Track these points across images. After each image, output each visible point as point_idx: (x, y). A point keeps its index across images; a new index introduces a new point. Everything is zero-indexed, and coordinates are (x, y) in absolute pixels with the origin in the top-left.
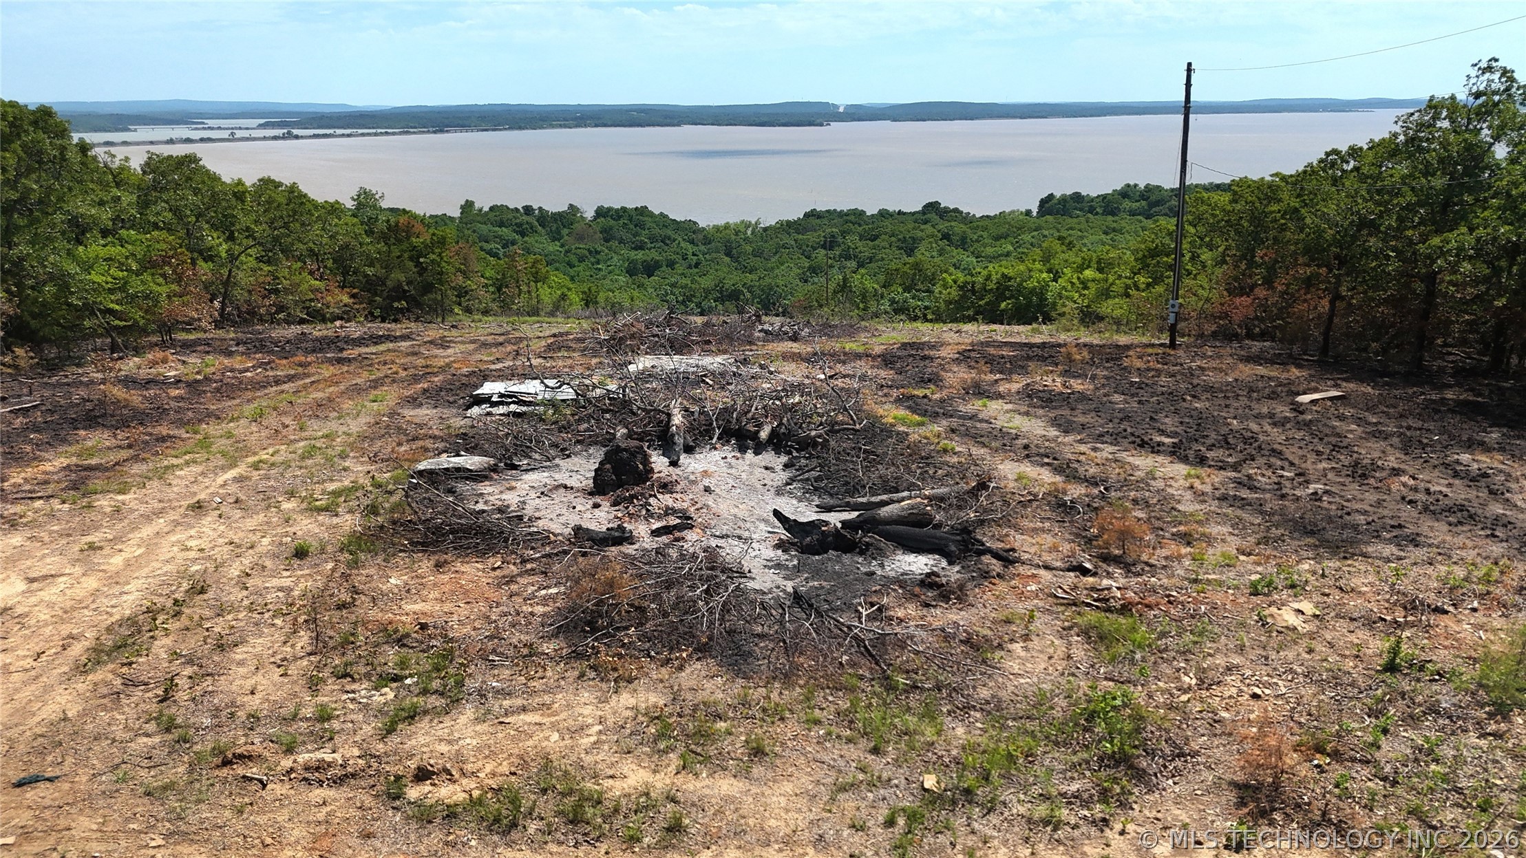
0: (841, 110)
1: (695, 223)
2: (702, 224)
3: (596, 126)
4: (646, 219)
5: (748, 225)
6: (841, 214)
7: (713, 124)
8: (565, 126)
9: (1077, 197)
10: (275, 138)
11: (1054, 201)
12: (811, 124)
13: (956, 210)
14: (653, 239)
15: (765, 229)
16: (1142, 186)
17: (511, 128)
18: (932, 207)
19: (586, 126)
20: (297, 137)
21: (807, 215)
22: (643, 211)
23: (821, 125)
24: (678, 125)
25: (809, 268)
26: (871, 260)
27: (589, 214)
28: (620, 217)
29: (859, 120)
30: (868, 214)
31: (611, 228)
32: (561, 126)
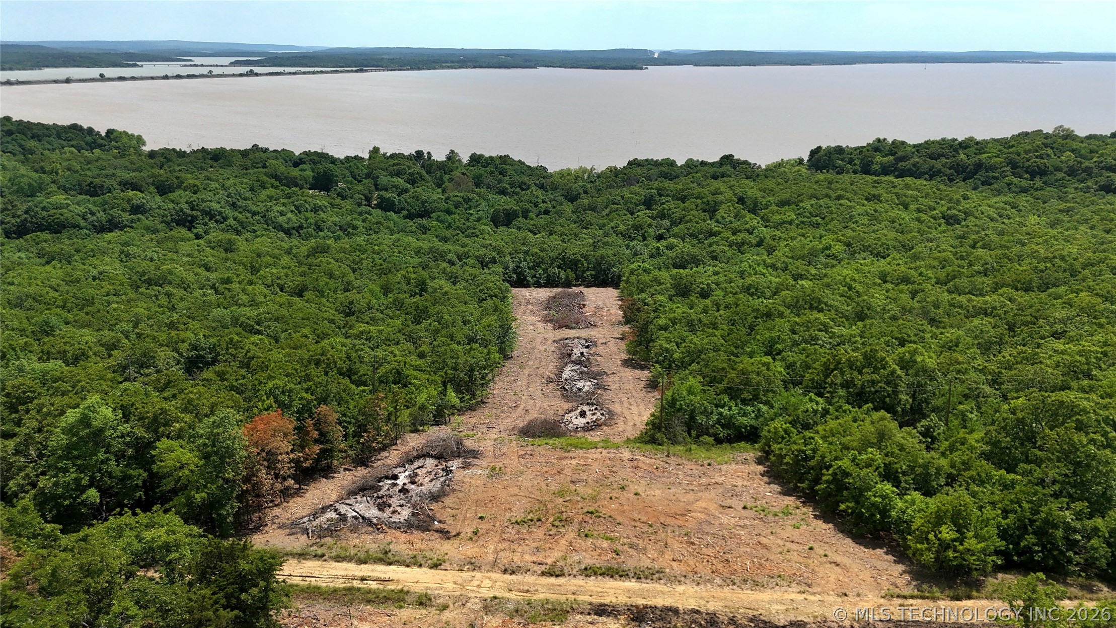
0: (656, 56)
1: (545, 168)
2: (551, 170)
3: (475, 67)
4: (508, 167)
5: (585, 171)
6: (657, 164)
7: (560, 67)
8: (452, 68)
9: (839, 150)
10: (241, 75)
11: (822, 153)
12: (633, 68)
13: (746, 162)
14: (512, 185)
15: (599, 176)
16: (890, 140)
17: (412, 69)
18: (727, 159)
19: (467, 67)
20: (257, 75)
21: (630, 163)
22: (505, 159)
23: (641, 69)
24: (535, 67)
25: (633, 226)
26: (681, 220)
27: (465, 159)
28: (488, 164)
29: (669, 64)
30: (679, 164)
31: (481, 176)
32: (449, 68)
